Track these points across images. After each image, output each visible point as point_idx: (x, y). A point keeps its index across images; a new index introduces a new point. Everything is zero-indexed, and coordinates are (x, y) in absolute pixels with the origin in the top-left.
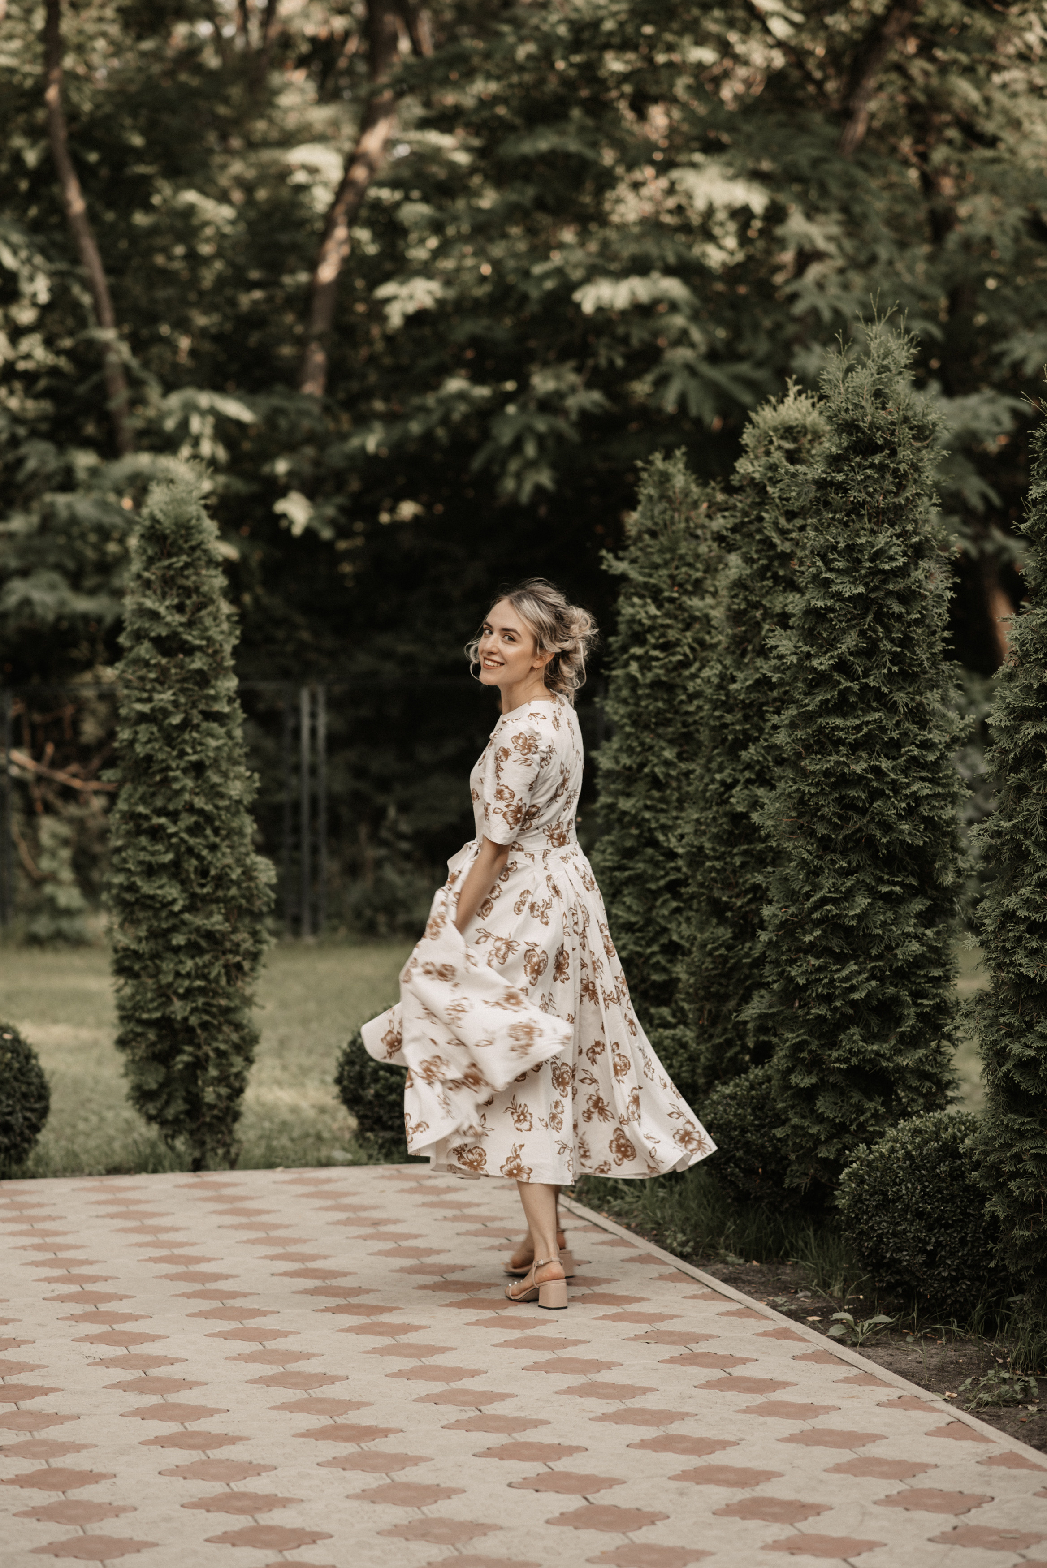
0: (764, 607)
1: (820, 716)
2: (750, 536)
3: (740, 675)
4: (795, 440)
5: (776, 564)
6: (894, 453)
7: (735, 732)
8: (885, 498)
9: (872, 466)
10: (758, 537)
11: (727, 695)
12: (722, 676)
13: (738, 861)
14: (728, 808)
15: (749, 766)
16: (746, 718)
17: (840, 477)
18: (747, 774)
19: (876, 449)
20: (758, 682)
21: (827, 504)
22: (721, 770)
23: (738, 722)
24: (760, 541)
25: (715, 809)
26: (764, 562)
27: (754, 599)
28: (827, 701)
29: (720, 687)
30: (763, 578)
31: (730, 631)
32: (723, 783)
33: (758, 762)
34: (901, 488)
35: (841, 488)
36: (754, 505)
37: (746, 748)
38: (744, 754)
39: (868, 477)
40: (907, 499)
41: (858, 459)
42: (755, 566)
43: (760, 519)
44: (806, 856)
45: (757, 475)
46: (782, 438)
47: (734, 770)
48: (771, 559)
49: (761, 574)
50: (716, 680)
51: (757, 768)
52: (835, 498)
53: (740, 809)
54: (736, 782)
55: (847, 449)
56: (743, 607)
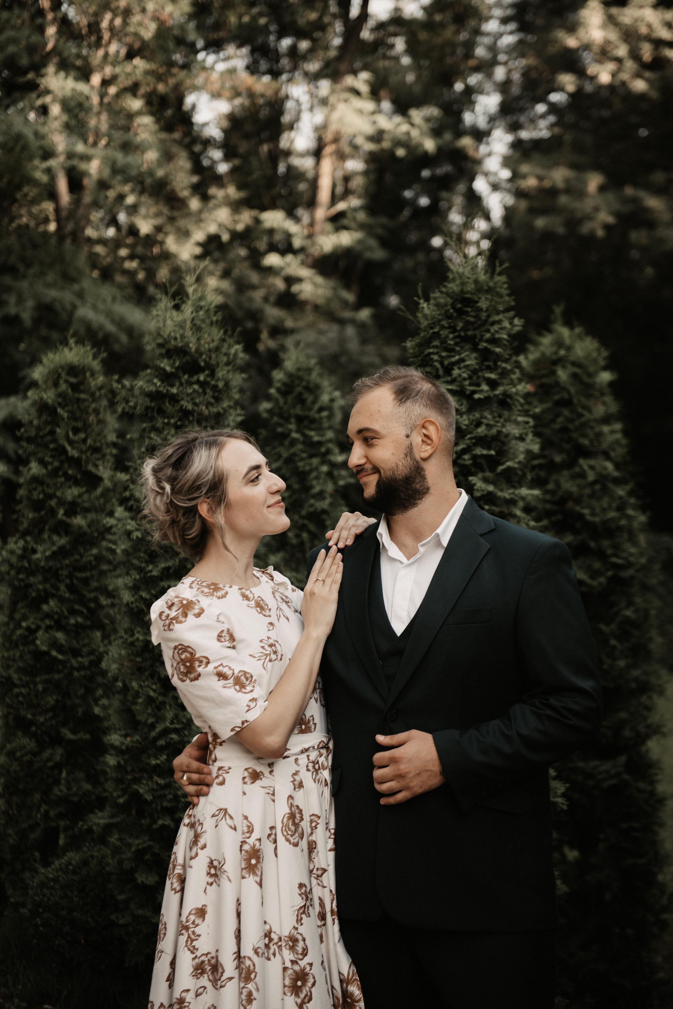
0: (58, 498)
1: (162, 580)
2: (46, 446)
3: (40, 548)
4: (75, 376)
5: (66, 465)
6: (212, 374)
7: (38, 590)
8: (207, 408)
9: (198, 382)
10: (52, 446)
11: (29, 562)
12: (25, 549)
13: (40, 687)
14: (32, 647)
15: (48, 616)
16: (46, 580)
17: (174, 391)
18: (48, 622)
19: (199, 370)
20: (54, 553)
21: (161, 412)
22: (24, 618)
23: (40, 583)
24: (54, 449)
25: (21, 648)
26: (56, 464)
27: (50, 491)
28: (168, 568)
29: (22, 557)
30: (57, 476)
31: (31, 515)
32: (28, 629)
33: (57, 613)
34: (218, 399)
35: (174, 399)
36: (47, 423)
37: (47, 602)
38: (45, 607)
39: (194, 391)
40: (223, 408)
41: (186, 377)
42: (50, 467)
43: (52, 433)
44: (152, 694)
45: (50, 401)
46: (68, 374)
47: (35, 618)
48: (62, 463)
49: (55, 473)
50: (19, 552)
51: (56, 617)
52: (168, 407)
53: (44, 648)
54: (38, 628)
55: (177, 369)
56: (41, 496)
